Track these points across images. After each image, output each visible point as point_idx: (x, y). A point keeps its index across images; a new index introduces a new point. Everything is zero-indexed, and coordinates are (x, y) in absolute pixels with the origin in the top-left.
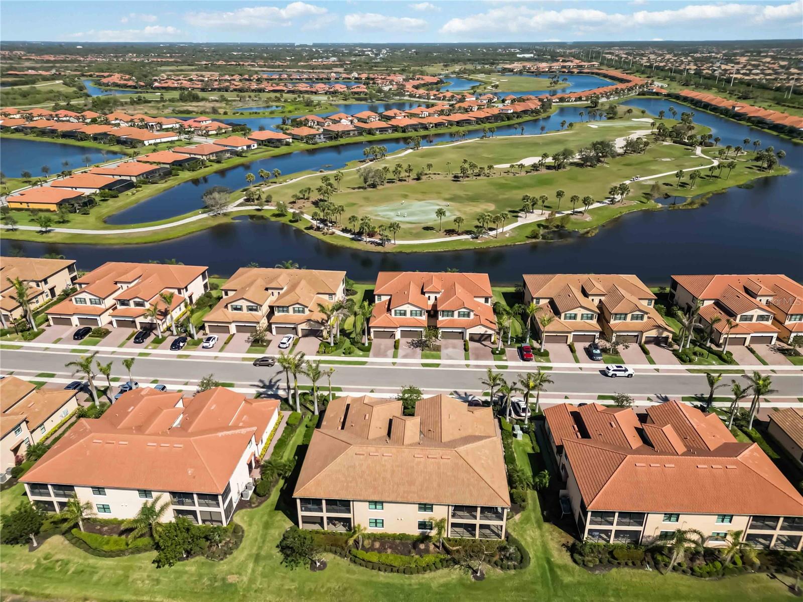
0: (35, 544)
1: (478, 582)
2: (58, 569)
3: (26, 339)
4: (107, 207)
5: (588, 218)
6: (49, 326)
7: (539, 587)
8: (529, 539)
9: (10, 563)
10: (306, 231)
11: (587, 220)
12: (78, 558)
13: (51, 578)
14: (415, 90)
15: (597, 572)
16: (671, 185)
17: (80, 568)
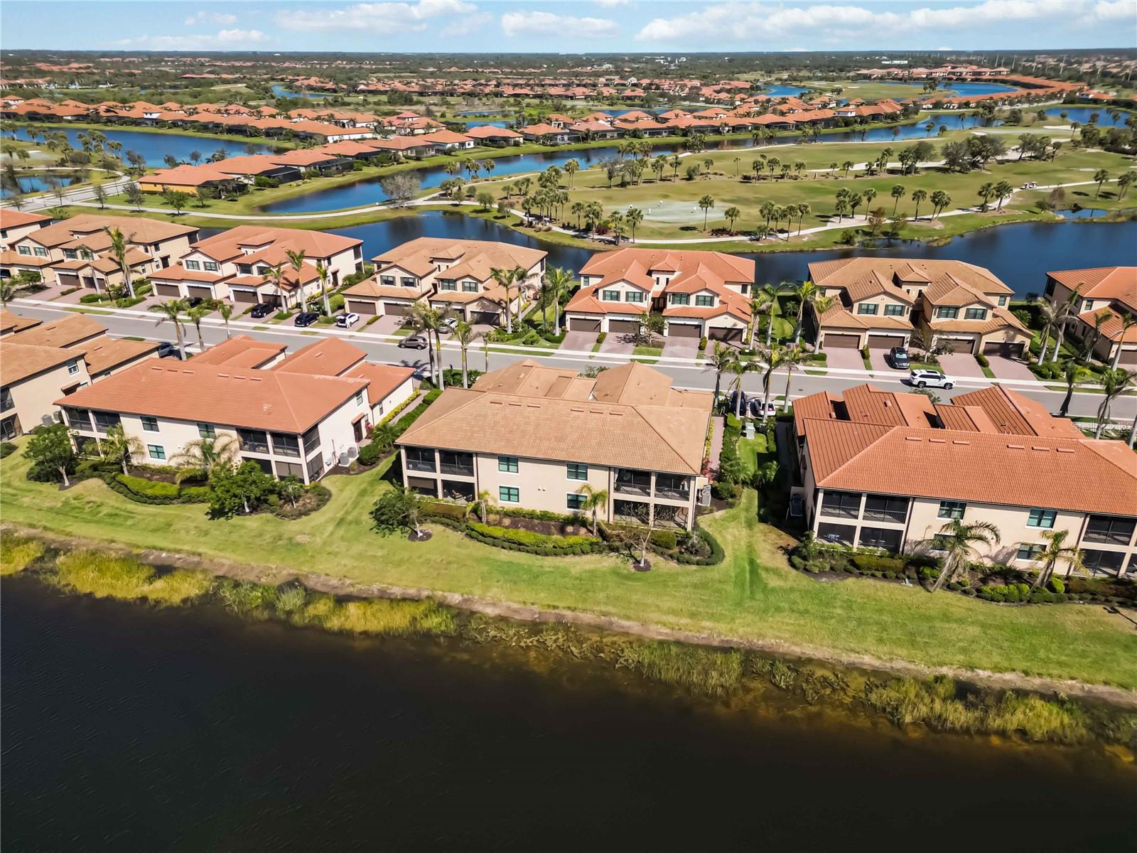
0: (67, 483)
1: (640, 574)
2: (87, 510)
3: (120, 306)
4: (261, 196)
5: (939, 226)
6: (152, 295)
7: (729, 588)
8: (729, 538)
9: (34, 498)
10: (513, 228)
11: (937, 227)
12: (114, 501)
13: (76, 517)
14: (715, 94)
15: (824, 579)
16: (1086, 195)
17: (114, 512)
